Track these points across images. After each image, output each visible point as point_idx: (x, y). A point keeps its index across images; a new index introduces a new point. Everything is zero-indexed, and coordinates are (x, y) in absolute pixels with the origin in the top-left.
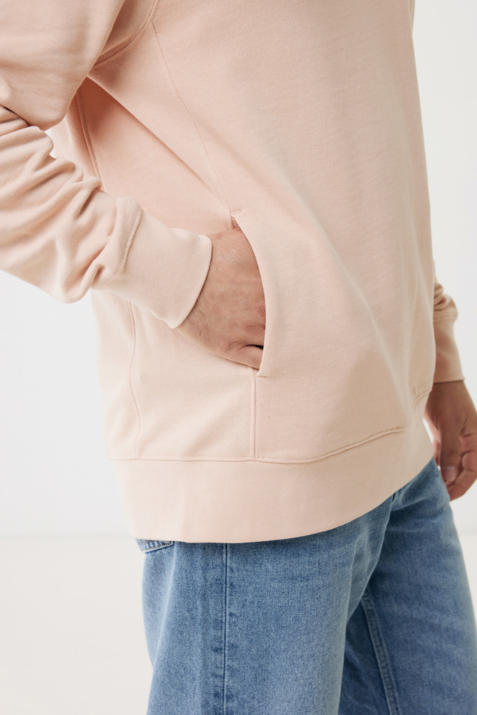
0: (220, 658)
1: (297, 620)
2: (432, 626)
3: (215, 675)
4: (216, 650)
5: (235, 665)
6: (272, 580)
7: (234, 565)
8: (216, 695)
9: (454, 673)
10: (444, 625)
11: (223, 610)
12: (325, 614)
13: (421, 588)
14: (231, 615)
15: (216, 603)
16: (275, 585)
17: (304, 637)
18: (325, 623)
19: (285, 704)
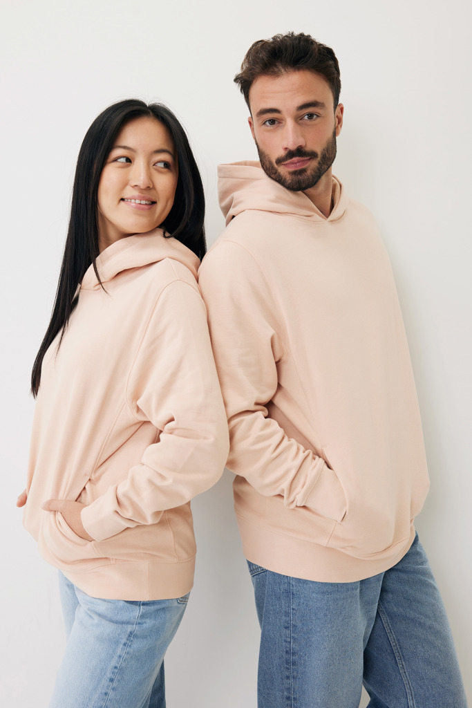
0: (288, 632)
1: (325, 615)
2: (420, 623)
3: (286, 641)
4: (286, 628)
5: (296, 636)
6: (313, 592)
7: (294, 583)
8: (287, 652)
9: (437, 654)
10: (428, 624)
11: (289, 607)
12: (341, 613)
13: (411, 602)
14: (293, 609)
15: (285, 603)
16: (315, 595)
17: (329, 625)
18: (340, 619)
19: (319, 662)
